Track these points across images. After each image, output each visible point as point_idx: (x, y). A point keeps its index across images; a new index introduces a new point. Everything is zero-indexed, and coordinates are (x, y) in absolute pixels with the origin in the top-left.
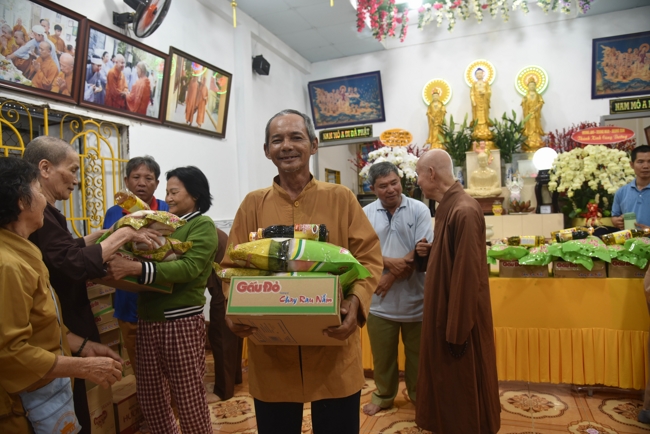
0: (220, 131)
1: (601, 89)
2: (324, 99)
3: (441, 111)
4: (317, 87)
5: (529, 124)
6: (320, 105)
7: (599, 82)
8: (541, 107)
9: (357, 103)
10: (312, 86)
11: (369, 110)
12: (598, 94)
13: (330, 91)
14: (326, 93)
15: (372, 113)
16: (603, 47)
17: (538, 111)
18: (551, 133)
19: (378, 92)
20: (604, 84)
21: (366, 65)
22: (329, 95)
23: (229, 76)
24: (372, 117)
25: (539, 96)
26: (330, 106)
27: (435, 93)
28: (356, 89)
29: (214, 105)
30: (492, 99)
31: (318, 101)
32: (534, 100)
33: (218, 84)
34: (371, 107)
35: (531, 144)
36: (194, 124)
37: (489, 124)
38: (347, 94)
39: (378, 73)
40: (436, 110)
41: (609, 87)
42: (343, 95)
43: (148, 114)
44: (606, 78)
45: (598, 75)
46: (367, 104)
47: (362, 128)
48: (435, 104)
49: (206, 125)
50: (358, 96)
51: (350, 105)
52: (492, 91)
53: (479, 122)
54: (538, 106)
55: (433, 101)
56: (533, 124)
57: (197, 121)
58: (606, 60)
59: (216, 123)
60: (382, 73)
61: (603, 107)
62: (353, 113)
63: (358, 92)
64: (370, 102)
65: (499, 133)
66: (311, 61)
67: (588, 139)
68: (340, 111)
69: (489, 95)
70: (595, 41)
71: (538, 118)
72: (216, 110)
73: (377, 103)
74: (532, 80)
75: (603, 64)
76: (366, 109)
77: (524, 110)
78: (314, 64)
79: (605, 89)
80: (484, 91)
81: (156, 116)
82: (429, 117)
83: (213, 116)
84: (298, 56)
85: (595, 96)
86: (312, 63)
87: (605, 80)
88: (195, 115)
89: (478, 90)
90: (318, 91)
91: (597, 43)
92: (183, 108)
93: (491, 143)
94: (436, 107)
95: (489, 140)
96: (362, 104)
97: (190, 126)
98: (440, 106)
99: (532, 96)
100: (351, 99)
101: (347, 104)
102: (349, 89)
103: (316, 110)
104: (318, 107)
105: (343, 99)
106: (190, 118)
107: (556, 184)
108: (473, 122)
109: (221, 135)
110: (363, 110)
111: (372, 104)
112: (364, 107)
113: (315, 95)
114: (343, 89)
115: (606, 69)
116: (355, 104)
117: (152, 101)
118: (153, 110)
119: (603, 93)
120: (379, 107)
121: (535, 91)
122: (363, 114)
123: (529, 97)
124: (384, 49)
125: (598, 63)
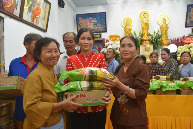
0: (45, 29)
1: (189, 24)
2: (82, 22)
3: (130, 29)
4: (80, 17)
5: (163, 36)
6: (80, 24)
7: (188, 21)
8: (168, 29)
9: (96, 24)
10: (78, 16)
11: (100, 28)
12: (188, 25)
13: (85, 19)
14: (83, 19)
15: (102, 28)
16: (191, 8)
17: (166, 31)
18: (171, 39)
19: (104, 20)
20: (190, 22)
21: (100, 9)
22: (84, 20)
23: (50, 4)
24: (102, 30)
25: (167, 25)
26: (85, 25)
27: (128, 22)
28: (96, 19)
29: (43, 16)
30: (149, 26)
31: (80, 23)
32: (165, 26)
33: (45, 7)
34: (101, 26)
35: (164, 43)
36: (35, 23)
37: (149, 35)
38: (92, 20)
39: (105, 13)
40: (128, 29)
41: (192, 23)
42: (90, 21)
43: (14, 14)
44: (191, 20)
45: (188, 18)
46: (100, 25)
47: (97, 34)
48: (128, 26)
49: (40, 25)
50: (96, 21)
51: (93, 25)
52: (149, 22)
53: (145, 34)
54: (167, 29)
55: (127, 25)
56: (165, 36)
57: (36, 22)
58: (191, 13)
59: (44, 25)
60: (106, 13)
61: (189, 31)
62: (94, 28)
63: (97, 20)
64: (101, 24)
65: (152, 38)
66: (77, 6)
67: (189, 41)
68: (89, 27)
69: (149, 23)
70: (188, 6)
71: (166, 34)
72: (44, 19)
73: (104, 25)
74: (165, 19)
75: (191, 14)
76: (100, 27)
77: (161, 30)
78: (78, 7)
79: (190, 24)
80: (147, 22)
81: (18, 16)
82: (125, 32)
83: (43, 21)
84: (73, 3)
85: (186, 26)
86: (77, 7)
87: (191, 21)
88: (35, 19)
89: (145, 22)
90: (80, 18)
91: (189, 6)
92: (30, 14)
93: (149, 42)
94: (128, 27)
95: (148, 41)
96: (98, 25)
97: (33, 24)
98: (129, 27)
99: (164, 25)
100: (93, 22)
101: (92, 24)
102: (93, 18)
103: (79, 26)
104: (79, 25)
105: (90, 22)
106: (33, 20)
107: (180, 57)
108: (143, 34)
109: (45, 31)
110: (98, 27)
111: (102, 25)
112: (99, 26)
113: (79, 20)
114: (90, 18)
115: (191, 16)
116: (95, 25)
117: (16, 8)
118: (17, 12)
119: (189, 25)
120: (105, 26)
121: (165, 23)
122: (98, 29)
123: (163, 25)
124: (107, 4)
125: (188, 14)
